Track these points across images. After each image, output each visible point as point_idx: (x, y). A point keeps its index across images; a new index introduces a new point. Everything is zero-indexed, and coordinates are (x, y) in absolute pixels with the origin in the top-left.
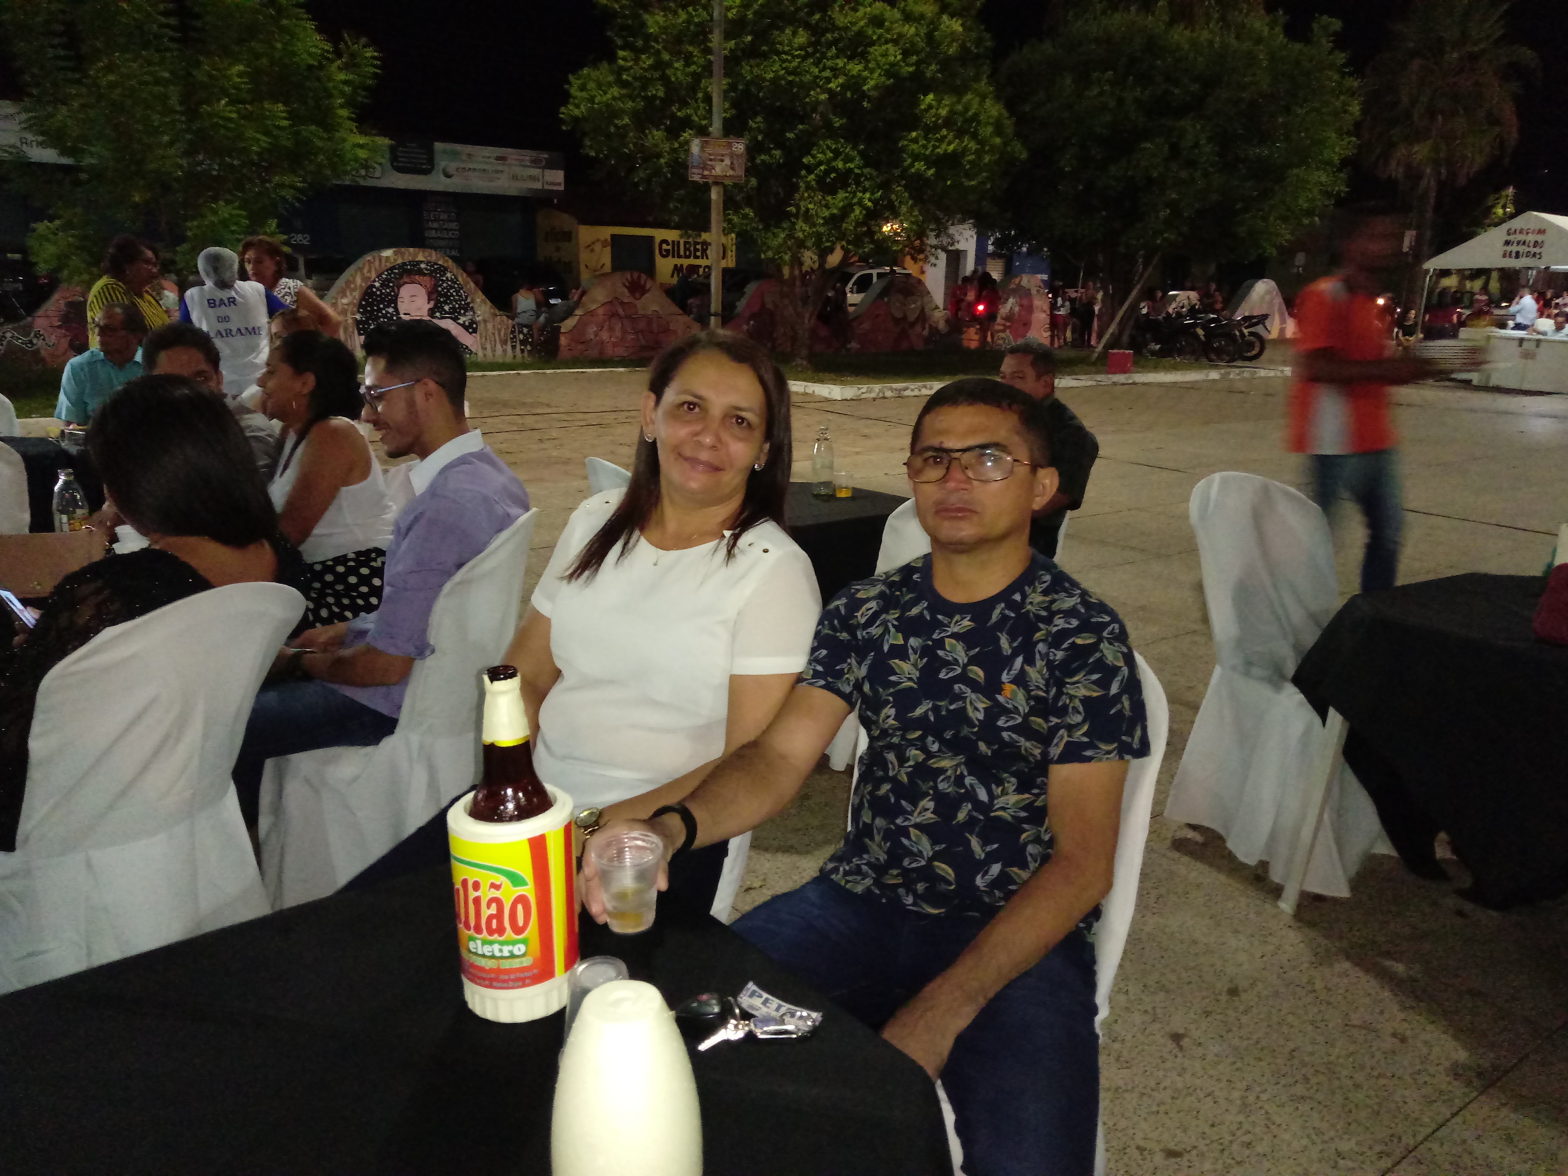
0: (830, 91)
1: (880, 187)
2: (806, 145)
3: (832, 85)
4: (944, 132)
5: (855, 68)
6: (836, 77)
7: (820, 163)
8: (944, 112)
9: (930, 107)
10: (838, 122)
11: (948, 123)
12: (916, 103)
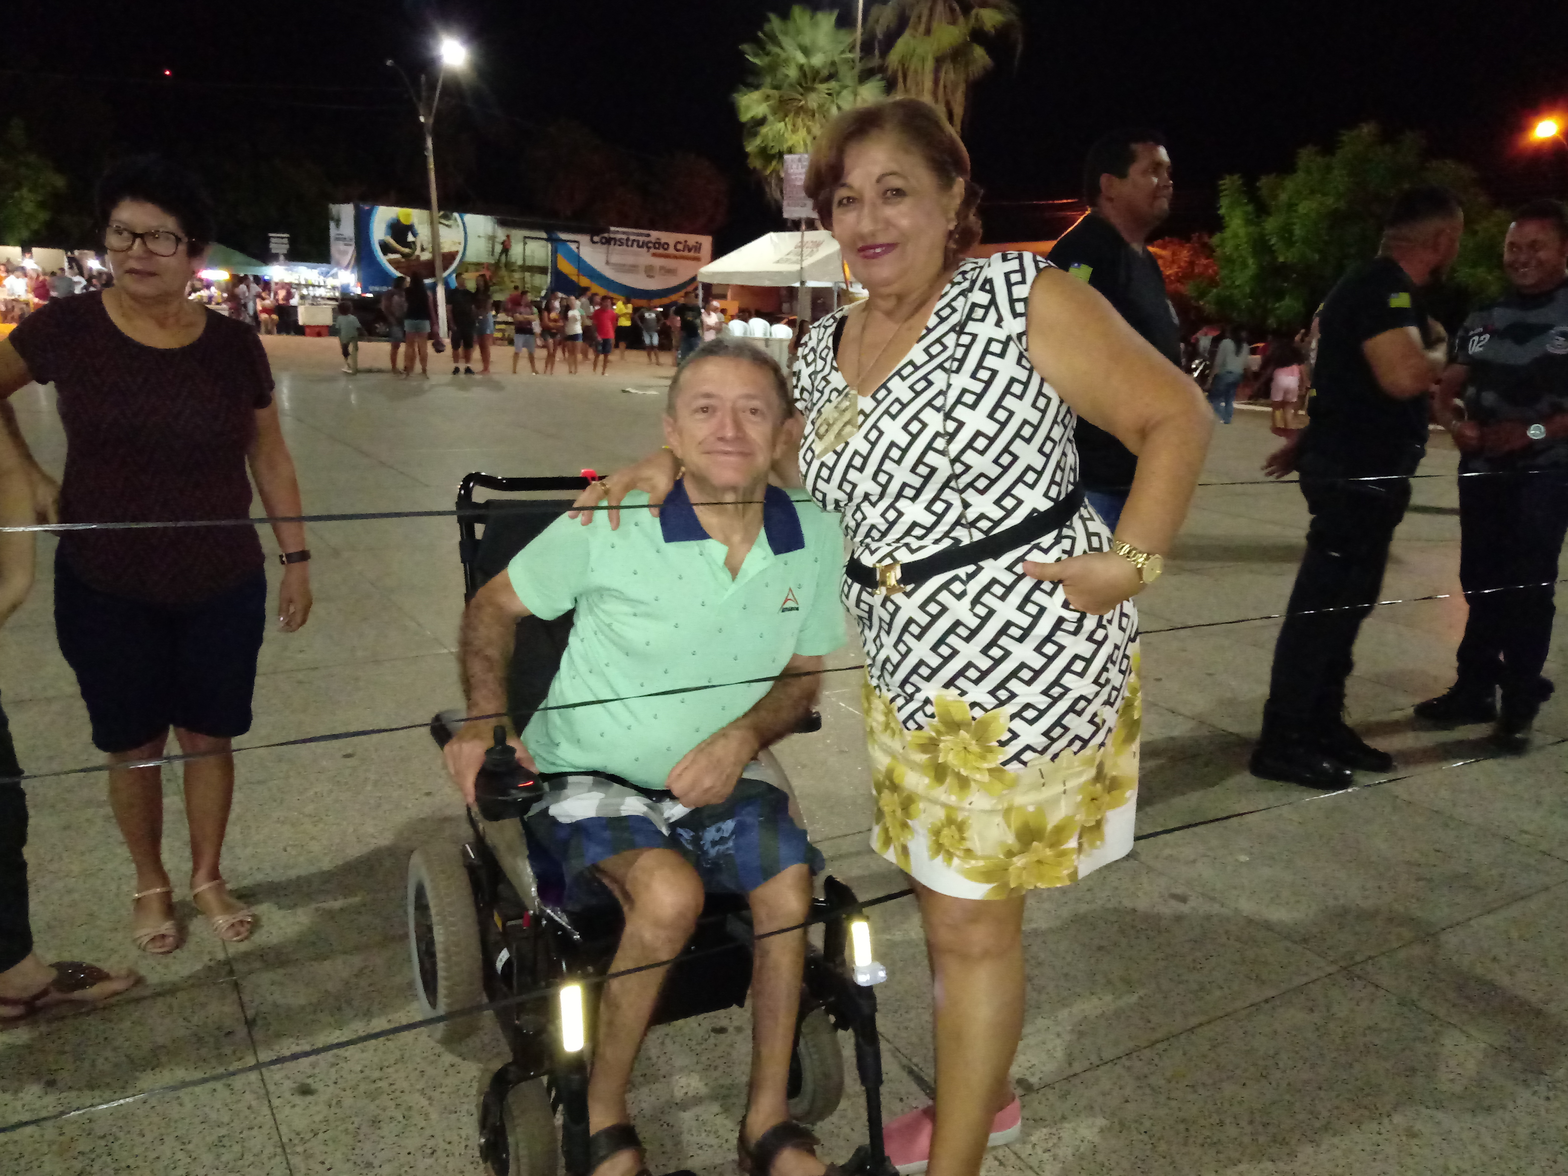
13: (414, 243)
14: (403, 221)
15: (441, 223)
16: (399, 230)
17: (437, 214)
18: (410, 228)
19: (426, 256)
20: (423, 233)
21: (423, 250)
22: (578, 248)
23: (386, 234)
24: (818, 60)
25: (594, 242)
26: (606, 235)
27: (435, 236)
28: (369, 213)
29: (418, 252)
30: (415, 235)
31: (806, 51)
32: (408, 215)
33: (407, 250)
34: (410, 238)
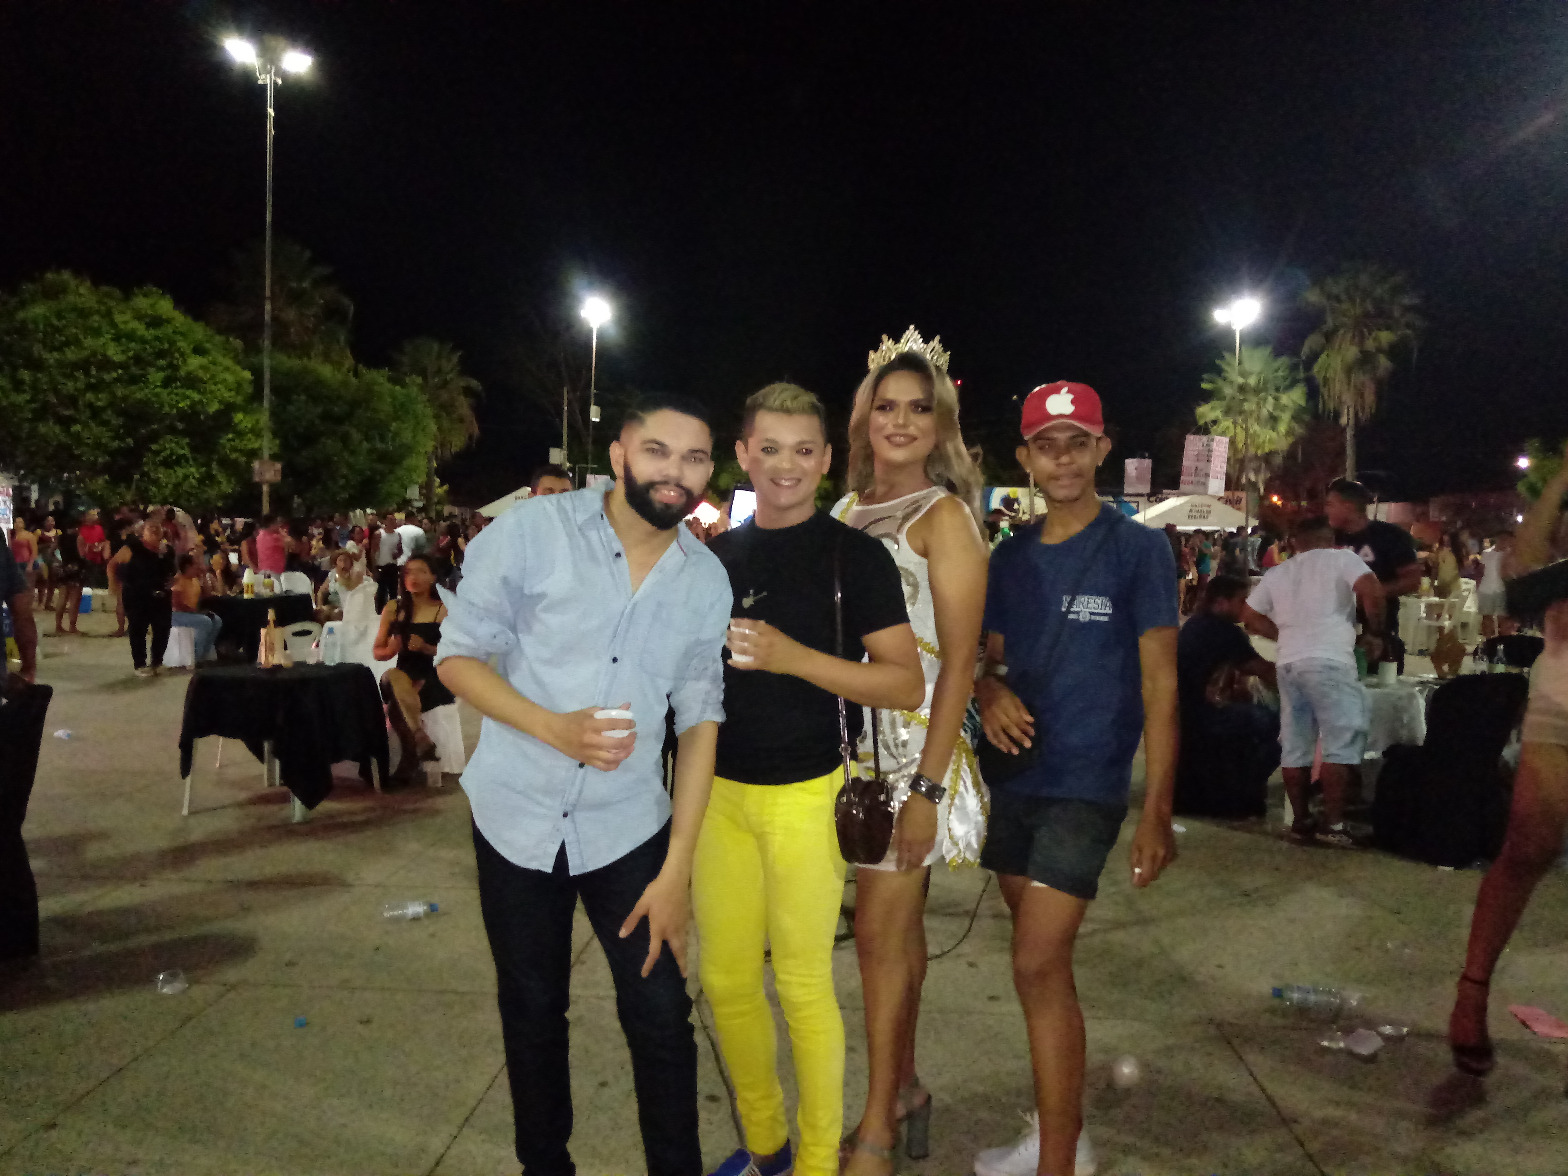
0: (179, 409)
1: (203, 465)
2: (154, 437)
3: (180, 405)
4: (249, 436)
5: (196, 397)
6: (183, 400)
7: (165, 449)
8: (250, 426)
9: (241, 421)
10: (180, 426)
11: (252, 431)
12: (231, 419)
13: (1018, 509)
14: (1012, 496)
15: (1035, 495)
16: (1009, 502)
17: (1034, 490)
18: (1016, 500)
19: (1025, 517)
20: (1025, 502)
21: (1024, 513)
22: (1138, 506)
23: (1000, 505)
24: (1252, 381)
25: (1153, 502)
26: (1160, 496)
27: (1032, 504)
28: (990, 492)
29: (1020, 515)
30: (1019, 504)
31: (1243, 374)
32: (1015, 493)
33: (1013, 514)
34: (1016, 506)
